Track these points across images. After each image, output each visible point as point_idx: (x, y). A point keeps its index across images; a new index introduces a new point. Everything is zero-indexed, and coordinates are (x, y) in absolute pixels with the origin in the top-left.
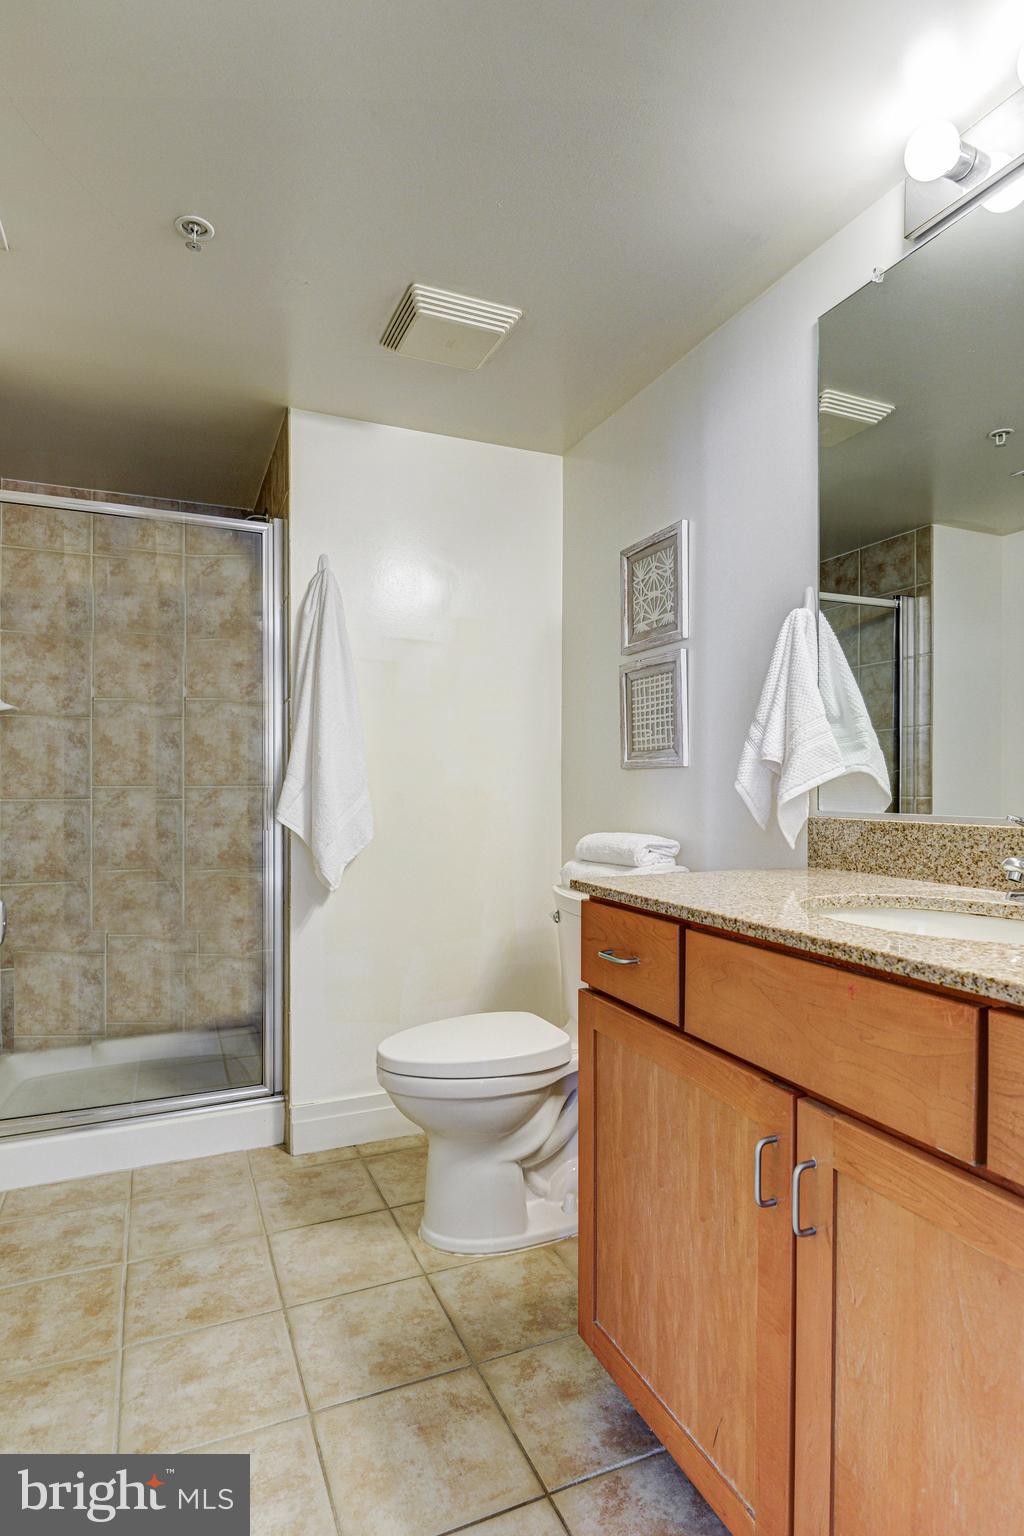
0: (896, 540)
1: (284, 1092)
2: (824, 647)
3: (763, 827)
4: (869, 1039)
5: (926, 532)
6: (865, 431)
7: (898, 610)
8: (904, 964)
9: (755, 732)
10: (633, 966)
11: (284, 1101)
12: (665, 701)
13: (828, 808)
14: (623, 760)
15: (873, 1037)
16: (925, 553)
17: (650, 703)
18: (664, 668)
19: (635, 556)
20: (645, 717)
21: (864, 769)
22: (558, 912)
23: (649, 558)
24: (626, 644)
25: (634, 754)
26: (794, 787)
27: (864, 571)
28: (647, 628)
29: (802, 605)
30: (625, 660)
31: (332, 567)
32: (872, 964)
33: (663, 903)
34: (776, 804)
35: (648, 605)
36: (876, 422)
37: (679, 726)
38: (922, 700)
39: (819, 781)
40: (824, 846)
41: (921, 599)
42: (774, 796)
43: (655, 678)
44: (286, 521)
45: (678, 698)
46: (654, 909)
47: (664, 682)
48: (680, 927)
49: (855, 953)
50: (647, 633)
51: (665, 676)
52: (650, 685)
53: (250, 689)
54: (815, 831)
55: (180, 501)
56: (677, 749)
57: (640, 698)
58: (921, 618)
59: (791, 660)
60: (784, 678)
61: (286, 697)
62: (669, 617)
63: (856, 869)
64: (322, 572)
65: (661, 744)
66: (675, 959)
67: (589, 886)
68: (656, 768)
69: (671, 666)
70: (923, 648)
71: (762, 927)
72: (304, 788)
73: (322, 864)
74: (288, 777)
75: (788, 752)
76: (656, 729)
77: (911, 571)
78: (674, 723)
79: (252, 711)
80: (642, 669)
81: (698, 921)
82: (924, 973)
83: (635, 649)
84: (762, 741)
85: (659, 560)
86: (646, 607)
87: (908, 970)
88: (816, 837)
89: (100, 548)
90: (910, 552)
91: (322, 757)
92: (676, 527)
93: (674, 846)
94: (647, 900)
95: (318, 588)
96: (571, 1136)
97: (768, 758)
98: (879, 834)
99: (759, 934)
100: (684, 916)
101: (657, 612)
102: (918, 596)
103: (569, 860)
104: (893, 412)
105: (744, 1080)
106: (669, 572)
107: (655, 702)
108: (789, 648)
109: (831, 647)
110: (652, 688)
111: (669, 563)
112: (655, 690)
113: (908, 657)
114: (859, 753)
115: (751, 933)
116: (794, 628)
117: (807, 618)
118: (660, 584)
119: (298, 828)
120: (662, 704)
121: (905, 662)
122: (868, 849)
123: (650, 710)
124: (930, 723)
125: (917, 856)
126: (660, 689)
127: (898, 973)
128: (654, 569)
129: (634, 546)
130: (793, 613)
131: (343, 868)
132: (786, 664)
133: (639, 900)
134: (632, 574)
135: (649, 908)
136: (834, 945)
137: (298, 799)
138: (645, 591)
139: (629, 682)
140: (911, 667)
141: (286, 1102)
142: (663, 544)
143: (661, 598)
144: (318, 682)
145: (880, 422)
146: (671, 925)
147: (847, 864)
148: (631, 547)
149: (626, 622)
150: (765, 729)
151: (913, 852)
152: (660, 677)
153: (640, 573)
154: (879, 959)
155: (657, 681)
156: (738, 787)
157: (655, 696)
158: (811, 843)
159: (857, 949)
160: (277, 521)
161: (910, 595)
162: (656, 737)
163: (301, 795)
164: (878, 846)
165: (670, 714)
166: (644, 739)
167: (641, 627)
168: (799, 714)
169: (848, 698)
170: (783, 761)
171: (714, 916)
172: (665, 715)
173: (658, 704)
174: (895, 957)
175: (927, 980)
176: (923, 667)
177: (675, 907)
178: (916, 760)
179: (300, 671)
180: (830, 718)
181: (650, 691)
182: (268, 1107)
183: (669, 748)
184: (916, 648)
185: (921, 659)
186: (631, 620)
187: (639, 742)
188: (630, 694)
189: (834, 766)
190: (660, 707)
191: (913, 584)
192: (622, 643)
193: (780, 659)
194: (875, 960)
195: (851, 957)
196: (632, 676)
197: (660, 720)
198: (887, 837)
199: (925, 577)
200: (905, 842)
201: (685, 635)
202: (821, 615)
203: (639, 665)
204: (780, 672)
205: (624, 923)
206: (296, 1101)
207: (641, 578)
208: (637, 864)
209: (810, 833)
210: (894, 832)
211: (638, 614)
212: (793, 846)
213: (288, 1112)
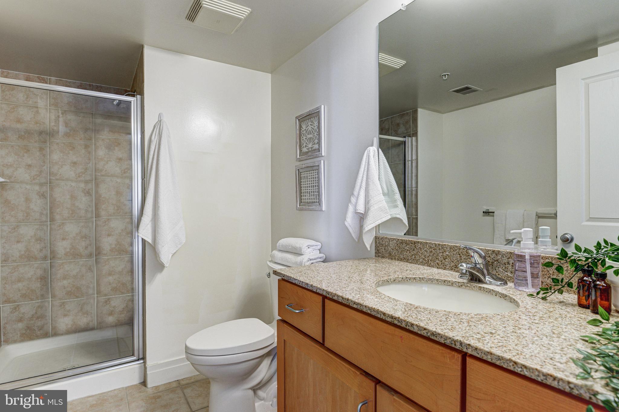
0: (404, 114)
1: (144, 358)
2: (381, 163)
3: (357, 240)
4: (410, 362)
5: (415, 112)
6: (396, 71)
7: (405, 142)
8: (427, 331)
9: (353, 200)
10: (301, 313)
11: (144, 362)
12: (315, 182)
13: (383, 232)
14: (297, 206)
15: (412, 362)
16: (415, 120)
17: (308, 183)
18: (315, 168)
19: (302, 119)
20: (306, 188)
21: (398, 216)
22: (269, 273)
23: (308, 120)
24: (298, 157)
25: (302, 204)
26: (370, 224)
27: (392, 126)
28: (307, 151)
29: (372, 145)
30: (298, 163)
31: (165, 119)
32: (412, 329)
33: (315, 287)
34: (362, 232)
35: (307, 140)
36: (399, 67)
37: (321, 194)
38: (414, 178)
39: (380, 222)
40: (381, 248)
41: (414, 138)
42: (361, 227)
43: (310, 172)
44: (143, 96)
45: (320, 182)
46: (311, 288)
47: (314, 174)
48: (323, 297)
49: (404, 323)
50: (307, 153)
51: (315, 171)
52: (308, 175)
53: (126, 170)
54: (378, 242)
55: (94, 84)
56: (320, 203)
57: (304, 180)
58: (414, 145)
59: (368, 169)
60: (365, 176)
61: (143, 178)
62: (316, 146)
63: (395, 259)
64: (160, 121)
65: (313, 200)
66: (320, 312)
67: (281, 274)
68: (311, 210)
69: (317, 168)
70: (414, 158)
71: (360, 304)
72: (152, 220)
73: (160, 255)
74: (143, 215)
75: (367, 210)
76: (311, 194)
77: (410, 127)
78: (319, 192)
79: (127, 181)
80: (305, 168)
81: (331, 297)
82: (436, 337)
83: (302, 159)
84: (356, 203)
85: (312, 122)
86: (306, 141)
87: (429, 334)
88: (378, 245)
89: (53, 105)
90: (409, 119)
91: (160, 206)
92: (319, 108)
93: (319, 245)
94: (307, 284)
95: (158, 129)
96: (275, 374)
97: (359, 211)
98: (404, 245)
99: (359, 307)
100: (324, 294)
101: (311, 144)
102: (412, 137)
103: (274, 250)
104: (405, 64)
105: (352, 373)
106: (316, 127)
107: (310, 182)
108: (367, 164)
109: (384, 163)
110: (309, 176)
111: (316, 123)
112: (310, 177)
113: (409, 161)
114: (396, 209)
115: (355, 306)
116: (369, 155)
117: (374, 150)
118: (313, 132)
119: (149, 239)
120: (314, 183)
121: (408, 162)
122: (400, 250)
123: (308, 185)
124: (417, 187)
125: (420, 255)
126: (313, 177)
127: (424, 335)
128: (310, 125)
129: (301, 115)
130: (368, 149)
131: (171, 256)
132: (366, 170)
133: (304, 284)
134: (300, 127)
135: (308, 288)
136: (394, 318)
137: (148, 226)
138: (306, 135)
139: (300, 173)
140: (410, 164)
141: (145, 363)
142: (314, 115)
143: (313, 138)
144: (158, 172)
145: (400, 68)
146: (318, 296)
147: (391, 257)
148: (300, 115)
149: (298, 147)
150: (357, 198)
151: (418, 253)
152: (312, 172)
153: (304, 127)
154: (415, 327)
155: (311, 173)
156: (346, 223)
157: (310, 180)
158: (376, 247)
159: (405, 321)
160: (139, 97)
161: (409, 136)
162: (311, 197)
163: (150, 224)
164: (404, 250)
165: (317, 188)
166: (306, 198)
167: (305, 150)
168: (371, 193)
169: (391, 185)
170: (365, 212)
171: (338, 296)
172: (315, 188)
173: (312, 183)
174: (422, 327)
175: (438, 340)
176: (414, 165)
177: (320, 289)
178: (412, 201)
179: (149, 166)
180: (384, 194)
181: (309, 177)
182: (136, 366)
183: (317, 202)
184: (412, 157)
185: (414, 161)
186: (300, 147)
187: (304, 199)
188: (300, 178)
189: (386, 215)
190: (313, 185)
191: (410, 132)
192: (297, 156)
193: (363, 168)
194: (413, 327)
195: (402, 324)
196: (301, 171)
197: (313, 190)
198: (408, 246)
199: (415, 129)
200: (415, 249)
201: (323, 154)
202: (380, 150)
203: (304, 166)
204: (363, 174)
205: (297, 293)
206: (149, 363)
207: (304, 129)
208: (303, 254)
209: (376, 243)
210: (411, 244)
211: (303, 144)
212: (369, 249)
213: (145, 368)
